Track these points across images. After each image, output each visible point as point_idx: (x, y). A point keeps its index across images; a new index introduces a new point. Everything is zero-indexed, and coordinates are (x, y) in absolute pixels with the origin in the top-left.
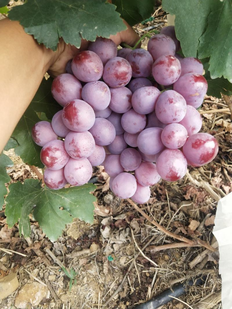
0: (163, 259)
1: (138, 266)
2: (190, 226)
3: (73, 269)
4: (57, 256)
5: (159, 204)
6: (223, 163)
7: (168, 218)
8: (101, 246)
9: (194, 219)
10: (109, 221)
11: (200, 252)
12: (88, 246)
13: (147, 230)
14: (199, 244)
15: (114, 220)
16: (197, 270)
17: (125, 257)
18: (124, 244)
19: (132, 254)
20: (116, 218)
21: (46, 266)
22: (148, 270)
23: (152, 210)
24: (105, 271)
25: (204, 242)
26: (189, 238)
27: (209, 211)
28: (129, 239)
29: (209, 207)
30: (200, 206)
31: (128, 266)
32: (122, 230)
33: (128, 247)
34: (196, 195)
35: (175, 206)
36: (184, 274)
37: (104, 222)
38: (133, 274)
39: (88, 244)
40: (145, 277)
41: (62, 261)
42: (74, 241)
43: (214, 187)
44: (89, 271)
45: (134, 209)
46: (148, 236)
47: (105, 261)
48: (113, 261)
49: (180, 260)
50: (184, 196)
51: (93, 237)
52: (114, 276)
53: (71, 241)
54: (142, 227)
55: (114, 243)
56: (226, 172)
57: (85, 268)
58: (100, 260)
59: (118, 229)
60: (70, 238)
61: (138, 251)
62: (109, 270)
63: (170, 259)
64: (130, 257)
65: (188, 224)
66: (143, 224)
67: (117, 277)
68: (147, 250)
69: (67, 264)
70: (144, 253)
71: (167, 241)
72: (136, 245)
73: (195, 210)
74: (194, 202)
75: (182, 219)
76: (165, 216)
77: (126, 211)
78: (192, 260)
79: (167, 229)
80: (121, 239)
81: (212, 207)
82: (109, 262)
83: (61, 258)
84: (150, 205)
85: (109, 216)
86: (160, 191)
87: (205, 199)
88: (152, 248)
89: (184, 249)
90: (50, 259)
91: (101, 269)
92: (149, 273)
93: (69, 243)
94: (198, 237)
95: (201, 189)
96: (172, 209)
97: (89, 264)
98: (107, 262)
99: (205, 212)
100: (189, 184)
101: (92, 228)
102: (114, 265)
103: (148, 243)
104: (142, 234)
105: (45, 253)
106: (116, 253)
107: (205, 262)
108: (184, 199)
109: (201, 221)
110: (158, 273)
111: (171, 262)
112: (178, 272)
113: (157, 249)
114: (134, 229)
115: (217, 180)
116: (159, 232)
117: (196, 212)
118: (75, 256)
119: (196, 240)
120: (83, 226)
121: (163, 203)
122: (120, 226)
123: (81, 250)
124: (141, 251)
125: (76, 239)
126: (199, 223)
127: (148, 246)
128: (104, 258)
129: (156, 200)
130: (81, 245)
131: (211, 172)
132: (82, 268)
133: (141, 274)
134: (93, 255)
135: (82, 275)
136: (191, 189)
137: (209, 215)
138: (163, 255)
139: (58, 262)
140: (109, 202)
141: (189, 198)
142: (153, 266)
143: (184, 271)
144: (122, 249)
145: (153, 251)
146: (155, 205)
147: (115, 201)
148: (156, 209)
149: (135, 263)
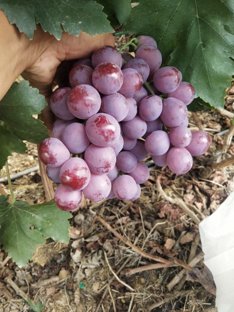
0: (139, 282)
1: (112, 292)
2: (166, 245)
3: (39, 300)
4: (20, 286)
5: (133, 224)
6: (194, 180)
7: (142, 238)
8: (71, 272)
9: (169, 237)
10: (80, 243)
11: (176, 273)
12: (57, 272)
13: (121, 251)
14: (176, 263)
15: (85, 242)
16: (175, 292)
17: (98, 283)
18: (97, 268)
19: (105, 279)
20: (88, 240)
21: (6, 300)
22: (124, 295)
23: (125, 230)
24: (77, 300)
25: (181, 261)
26: (165, 257)
27: (183, 228)
28: (102, 262)
29: (184, 225)
30: (175, 224)
31: (102, 293)
32: (95, 253)
33: (102, 271)
34: (170, 213)
35: (149, 225)
36: (161, 298)
37: (75, 244)
38: (107, 302)
39: (56, 271)
40: (121, 304)
41: (26, 292)
42: (41, 268)
43: (188, 203)
44: (58, 302)
45: (107, 230)
46: (122, 258)
47: (76, 289)
48: (85, 288)
49: (157, 283)
50: (159, 214)
51: (62, 262)
52: (86, 305)
53: (37, 268)
54: (116, 248)
55: (86, 268)
56: (197, 189)
57: (53, 298)
58: (71, 288)
59: (90, 252)
60: (36, 264)
61: (112, 275)
62: (81, 299)
63: (146, 282)
64: (103, 283)
65: (163, 243)
66: (117, 245)
67: (90, 307)
68: (122, 273)
69: (32, 296)
70: (119, 277)
71: (142, 263)
72: (110, 268)
73: (170, 228)
74: (169, 220)
75: (157, 239)
76: (139, 236)
77: (98, 232)
78: (169, 281)
79: (142, 249)
80: (94, 262)
81: (186, 225)
82: (81, 290)
83: (25, 289)
84: (123, 224)
85: (79, 238)
86: (133, 210)
87: (179, 217)
88: (128, 271)
89: (160, 270)
90: (12, 291)
91: (72, 298)
92: (124, 299)
93: (35, 270)
94: (175, 256)
95: (175, 206)
96: (146, 228)
97: (58, 294)
98: (78, 289)
99: (180, 229)
100: (163, 201)
101: (61, 252)
102: (87, 293)
103: (123, 266)
104: (116, 256)
105: (5, 284)
106: (88, 279)
107: (183, 282)
108: (158, 218)
109: (176, 239)
110: (134, 299)
111: (147, 286)
112: (156, 295)
113: (133, 272)
114: (107, 252)
115: (190, 197)
116: (134, 253)
117: (170, 231)
118: (41, 285)
119: (173, 260)
120: (50, 250)
121: (136, 223)
122: (92, 249)
123: (49, 277)
124: (115, 275)
125: (43, 265)
126: (174, 241)
127: (123, 270)
128: (75, 285)
129: (129, 219)
130: (49, 272)
131: (183, 189)
132: (49, 299)
133: (116, 301)
134: (62, 282)
135: (50, 307)
136: (165, 206)
137: (184, 232)
138: (139, 278)
139: (22, 294)
140: (79, 223)
141: (163, 215)
142: (129, 291)
143: (162, 295)
144: (94, 274)
145: (129, 275)
146: (128, 225)
147: (86, 221)
148: (130, 229)
149: (109, 289)
